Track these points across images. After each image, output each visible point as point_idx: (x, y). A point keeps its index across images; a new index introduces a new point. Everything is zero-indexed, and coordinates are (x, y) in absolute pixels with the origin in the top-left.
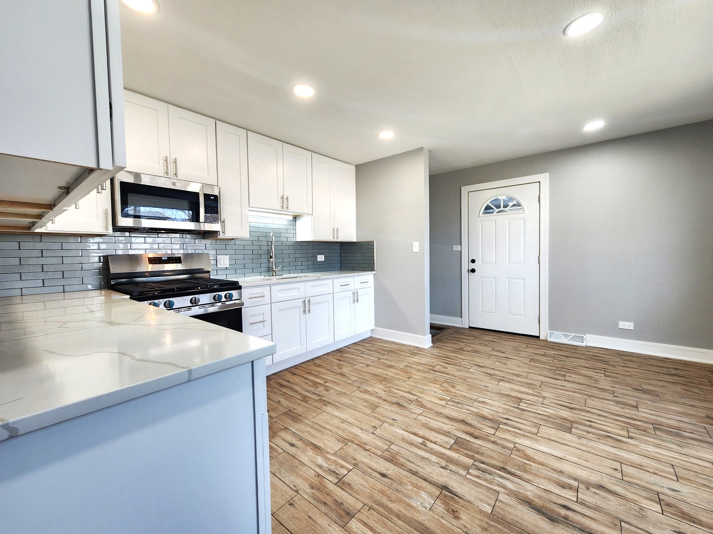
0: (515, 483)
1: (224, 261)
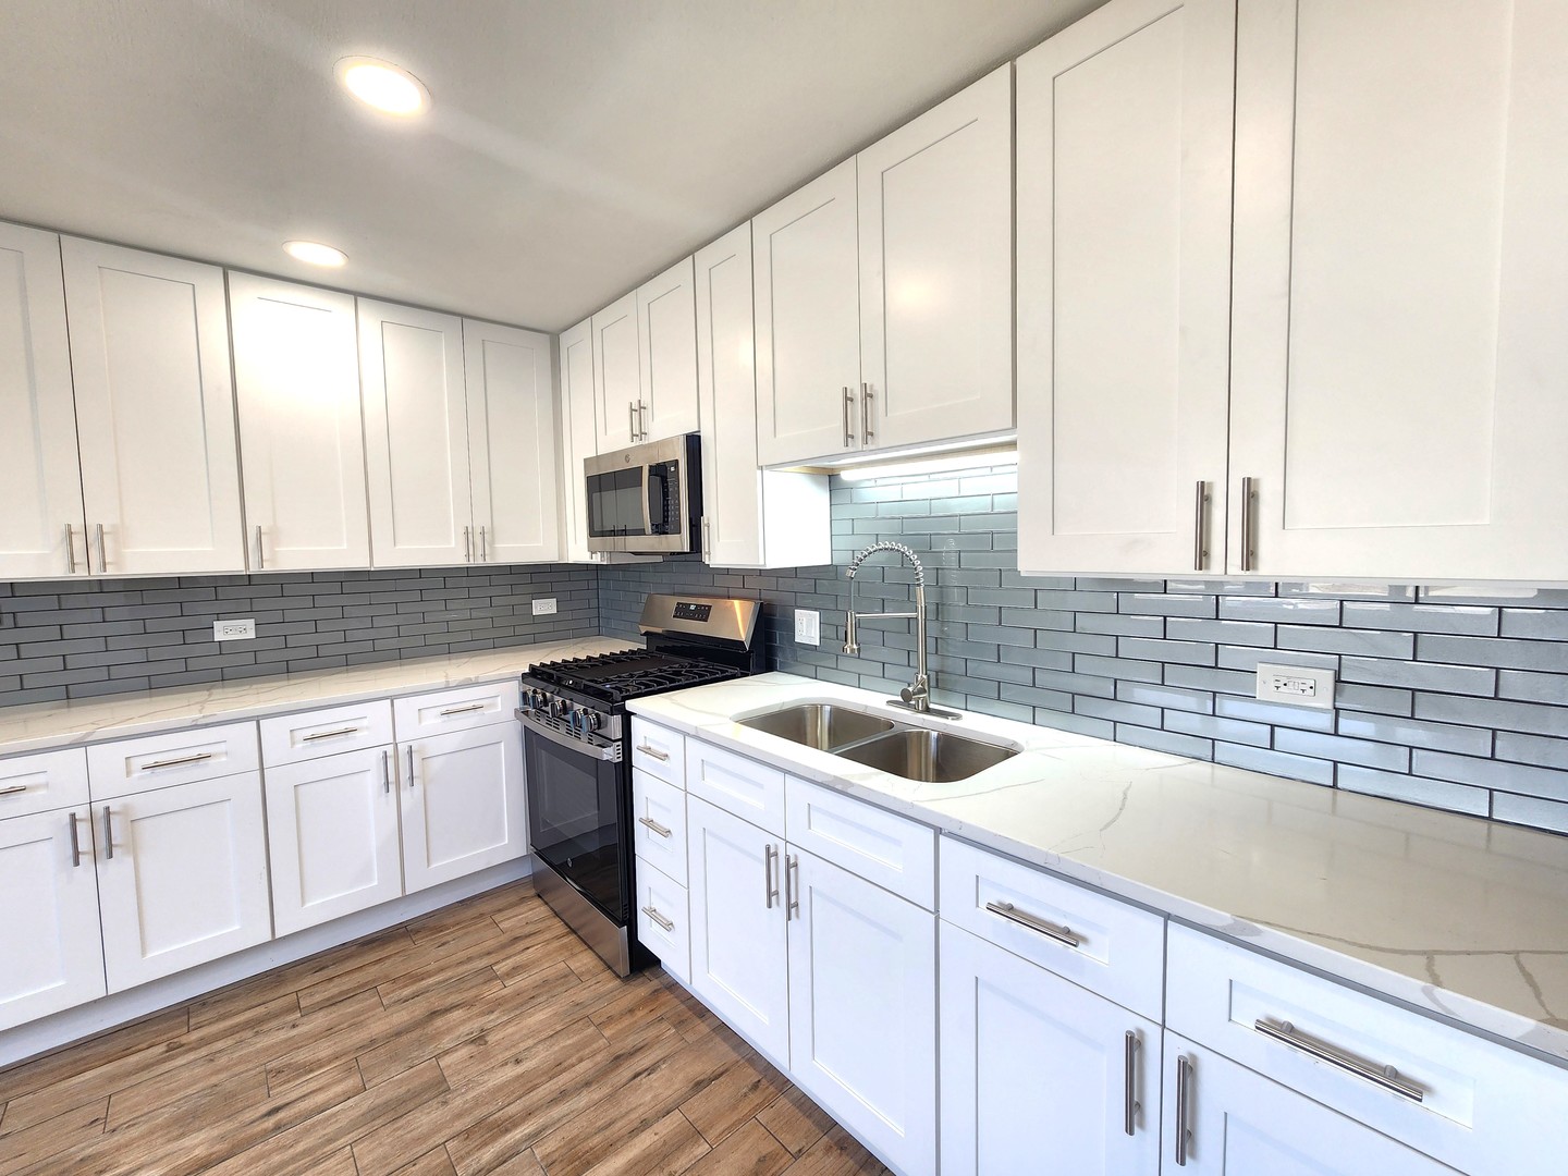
0: (162, 1158)
1: (807, 627)
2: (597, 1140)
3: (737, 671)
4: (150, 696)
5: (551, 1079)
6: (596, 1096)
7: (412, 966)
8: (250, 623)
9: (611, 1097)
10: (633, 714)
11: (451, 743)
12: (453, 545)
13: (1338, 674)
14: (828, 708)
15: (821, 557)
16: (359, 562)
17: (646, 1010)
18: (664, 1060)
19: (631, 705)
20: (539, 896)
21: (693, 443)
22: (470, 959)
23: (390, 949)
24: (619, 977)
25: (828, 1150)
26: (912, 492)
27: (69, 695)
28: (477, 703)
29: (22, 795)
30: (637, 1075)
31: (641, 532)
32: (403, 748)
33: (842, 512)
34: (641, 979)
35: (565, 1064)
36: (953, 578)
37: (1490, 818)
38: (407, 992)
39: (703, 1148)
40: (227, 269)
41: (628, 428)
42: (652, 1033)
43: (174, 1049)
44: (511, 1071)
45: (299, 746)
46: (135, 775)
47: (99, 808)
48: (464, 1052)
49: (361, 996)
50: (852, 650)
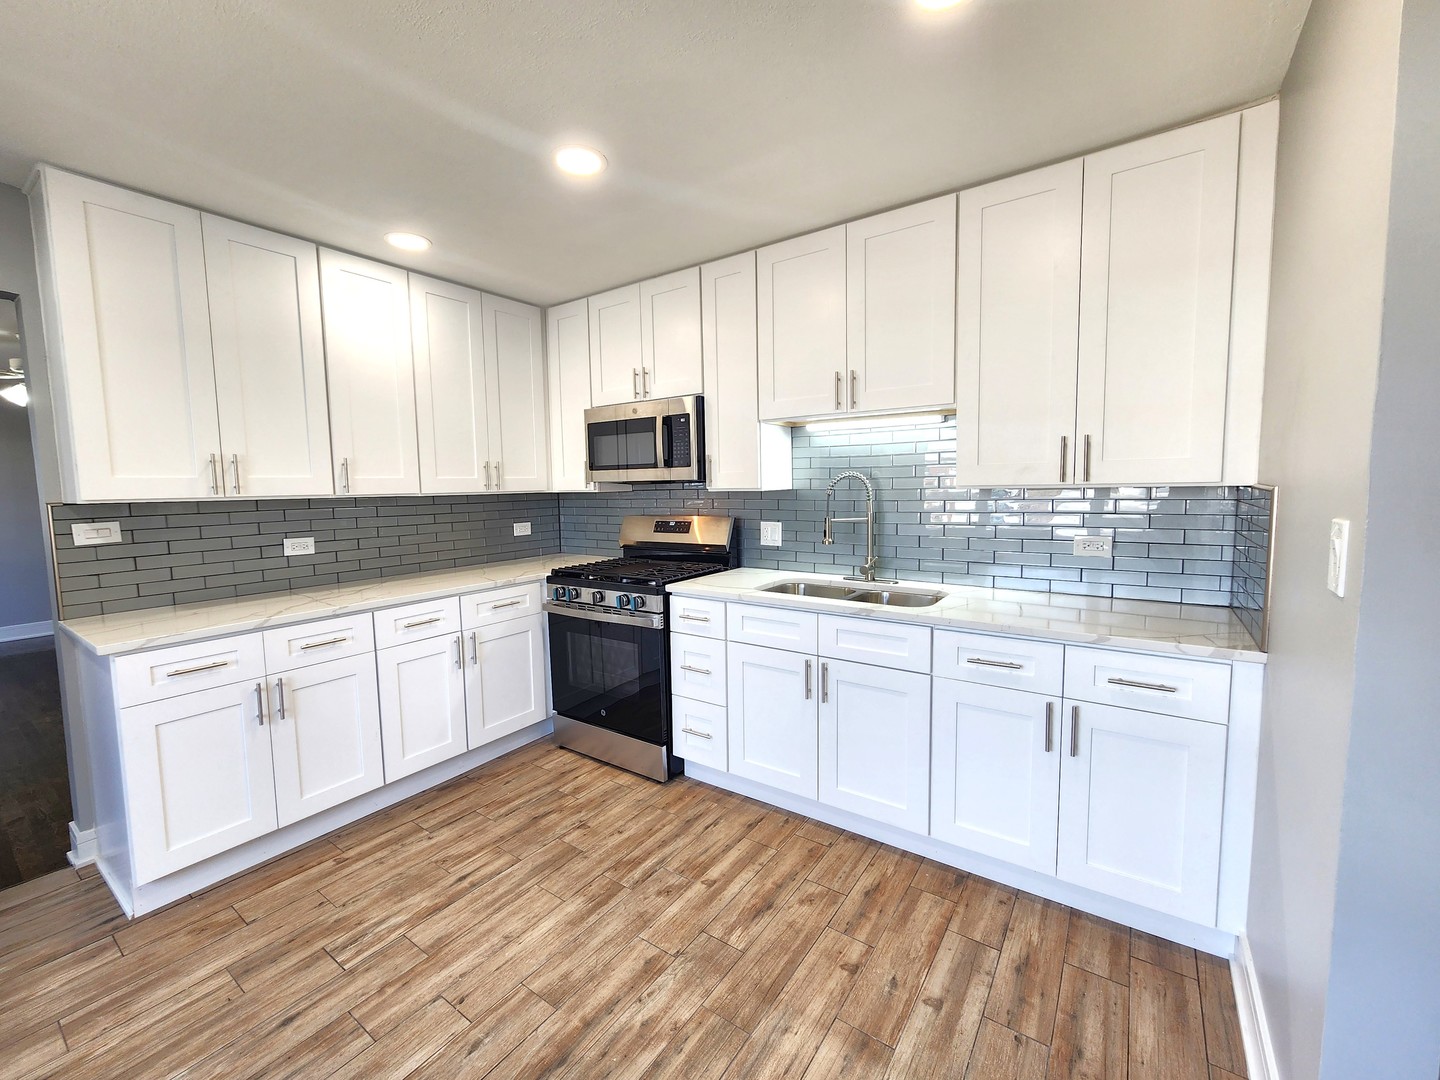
1: (771, 534)
2: (703, 858)
3: (721, 567)
4: (237, 602)
5: (650, 837)
6: (687, 840)
7: (495, 796)
8: (311, 541)
9: (698, 838)
10: (671, 594)
11: (497, 631)
12: (476, 476)
13: (1114, 538)
14: (802, 586)
15: (785, 484)
16: (412, 490)
17: (690, 798)
18: (720, 818)
19: (669, 588)
20: (562, 748)
21: (700, 401)
22: (536, 788)
23: (465, 790)
24: (659, 783)
25: (846, 841)
26: (856, 439)
27: (177, 600)
28: (514, 600)
29: (223, 668)
30: (707, 828)
31: (655, 466)
32: (467, 635)
33: (798, 453)
34: (675, 783)
35: (654, 829)
36: (886, 495)
37: (1181, 603)
38: (503, 810)
39: (772, 852)
40: (320, 245)
41: (633, 387)
42: (702, 807)
43: (342, 863)
44: (618, 839)
45: (400, 632)
46: (294, 655)
47: (274, 680)
48: (576, 834)
49: (469, 817)
50: (829, 543)
